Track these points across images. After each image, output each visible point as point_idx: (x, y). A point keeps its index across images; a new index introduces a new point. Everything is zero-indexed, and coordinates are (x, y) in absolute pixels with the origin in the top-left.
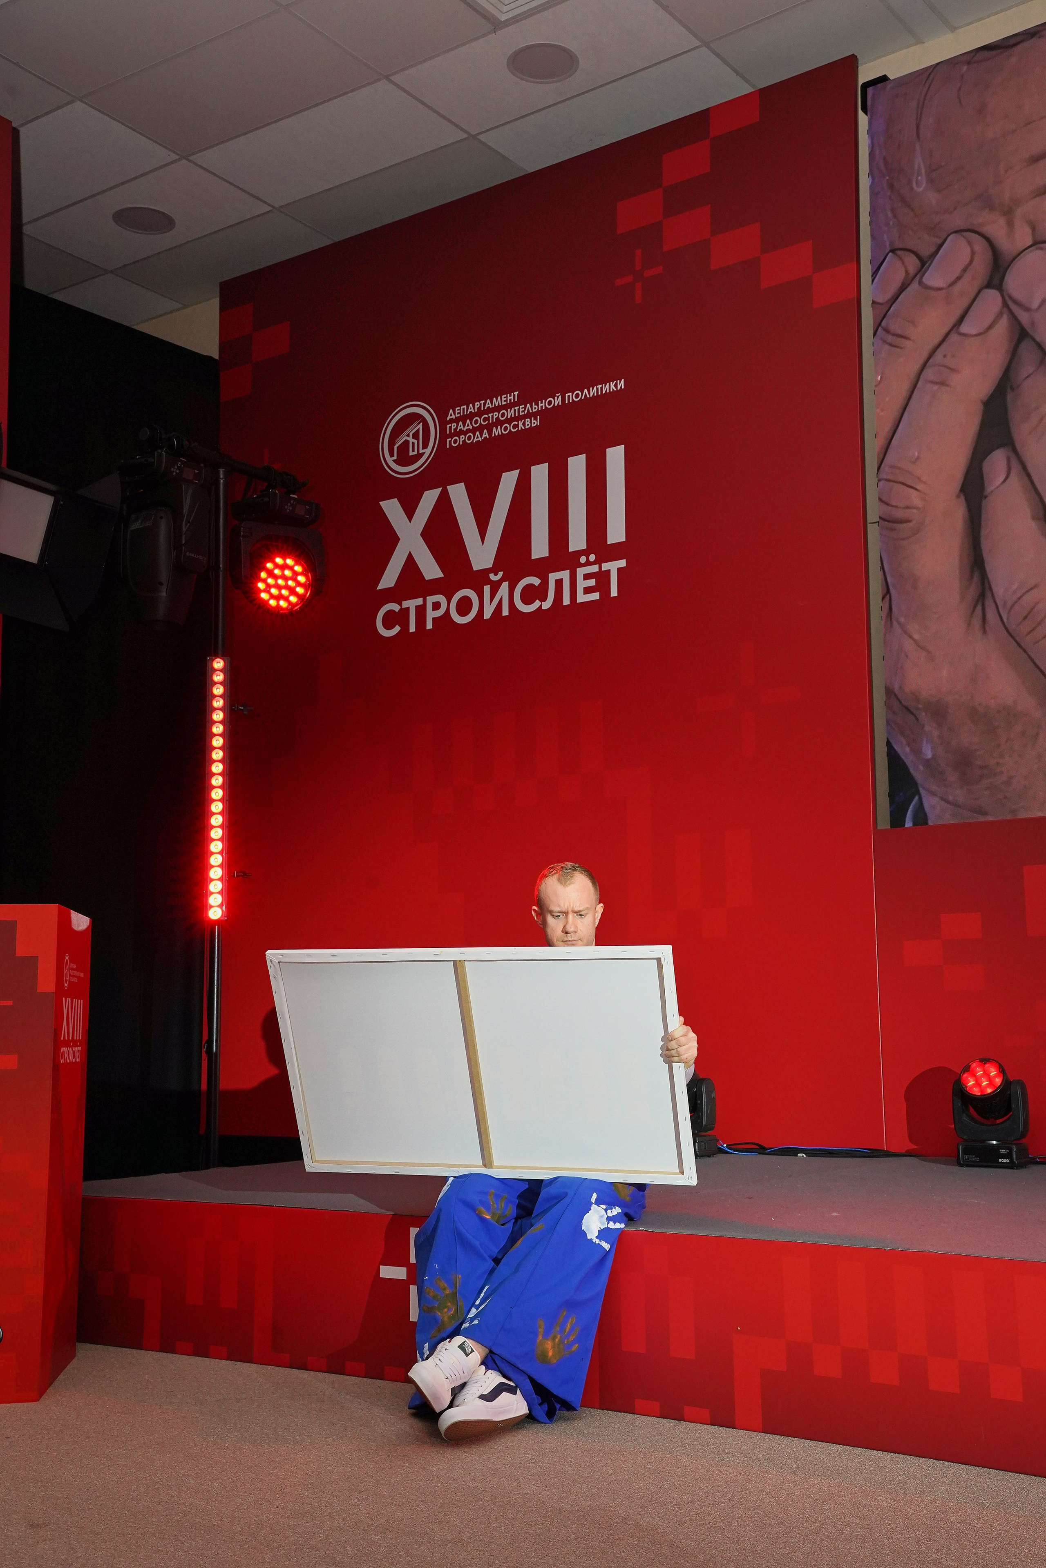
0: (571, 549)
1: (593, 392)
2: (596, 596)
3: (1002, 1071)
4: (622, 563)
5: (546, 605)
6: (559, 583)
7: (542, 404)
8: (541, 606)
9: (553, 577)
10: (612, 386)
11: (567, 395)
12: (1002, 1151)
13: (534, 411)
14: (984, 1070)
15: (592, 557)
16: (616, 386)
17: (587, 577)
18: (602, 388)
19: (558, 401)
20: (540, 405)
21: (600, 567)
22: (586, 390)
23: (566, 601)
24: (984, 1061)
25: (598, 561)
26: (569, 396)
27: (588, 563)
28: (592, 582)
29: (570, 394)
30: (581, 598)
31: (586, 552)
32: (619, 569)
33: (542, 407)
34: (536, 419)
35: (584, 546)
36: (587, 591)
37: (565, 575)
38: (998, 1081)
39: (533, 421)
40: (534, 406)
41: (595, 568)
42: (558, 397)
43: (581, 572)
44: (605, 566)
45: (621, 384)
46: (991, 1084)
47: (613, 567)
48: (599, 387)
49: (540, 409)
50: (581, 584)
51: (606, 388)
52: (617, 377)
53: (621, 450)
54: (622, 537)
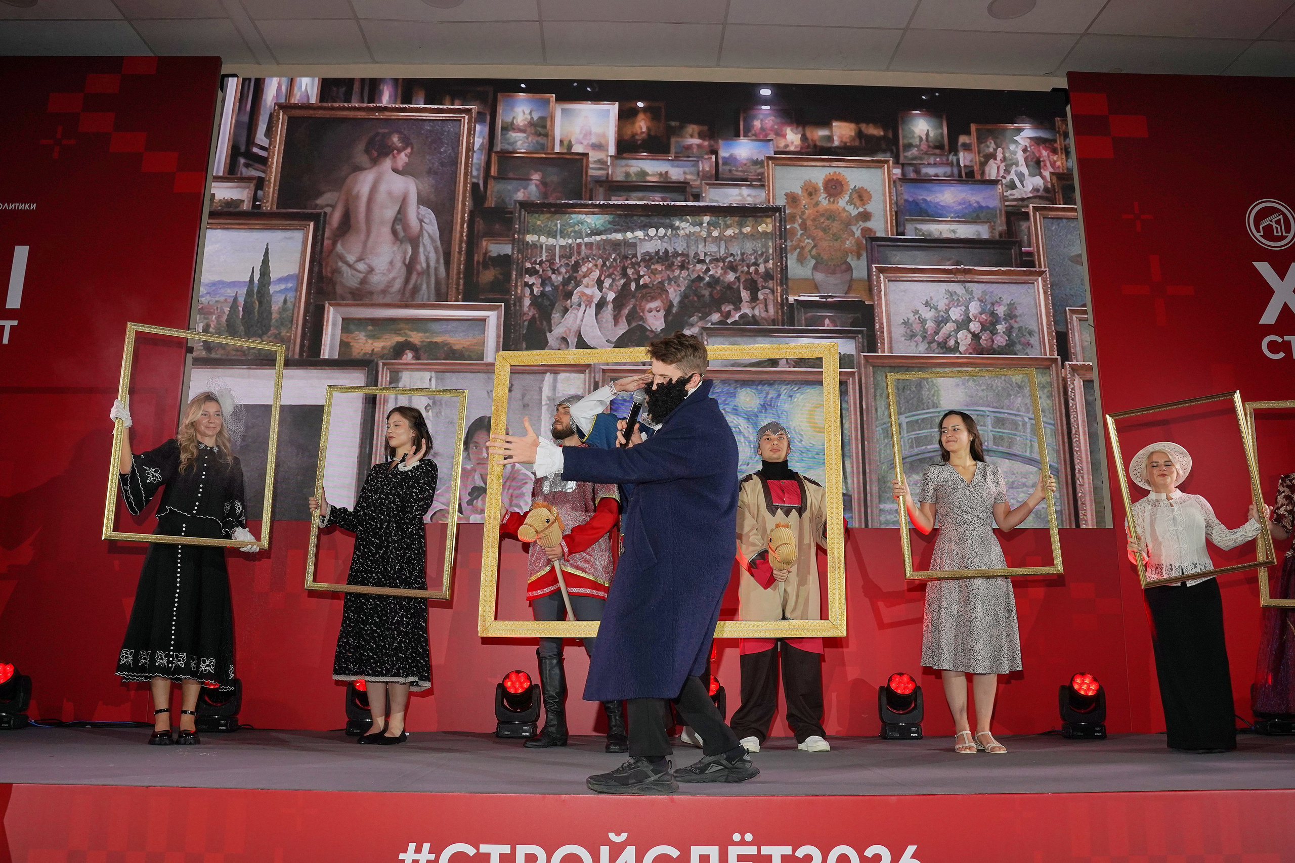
1: (12, 206)
4: (15, 323)
10: (27, 206)
12: (222, 722)
16: (30, 207)
18: (19, 206)
22: (6, 205)
32: (11, 326)
45: (33, 206)
47: (8, 324)
48: (17, 204)
51: (22, 207)
52: (31, 201)
53: (26, 248)
54: (17, 305)
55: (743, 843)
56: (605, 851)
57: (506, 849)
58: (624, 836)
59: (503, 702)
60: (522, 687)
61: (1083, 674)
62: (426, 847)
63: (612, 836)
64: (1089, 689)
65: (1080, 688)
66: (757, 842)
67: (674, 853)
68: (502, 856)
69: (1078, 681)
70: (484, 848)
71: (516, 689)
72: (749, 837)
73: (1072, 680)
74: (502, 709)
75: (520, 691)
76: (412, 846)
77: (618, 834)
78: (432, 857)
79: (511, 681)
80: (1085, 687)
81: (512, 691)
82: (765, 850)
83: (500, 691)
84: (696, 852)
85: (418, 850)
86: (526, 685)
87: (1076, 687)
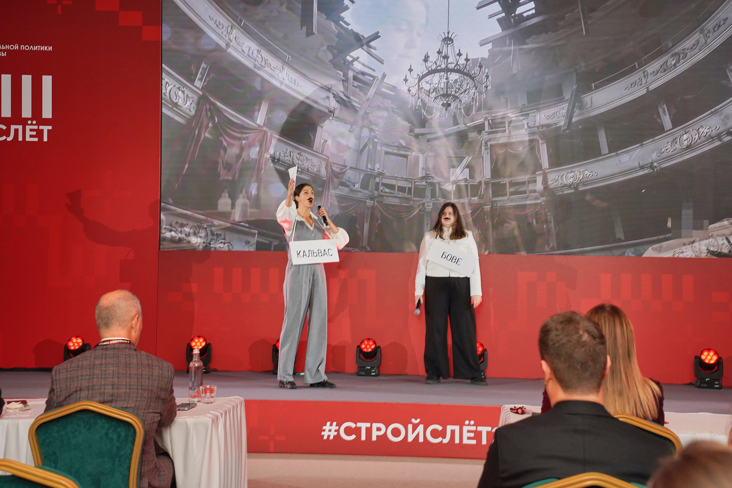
0: (24, 116)
1: (36, 48)
2: (36, 139)
3: (205, 340)
4: (50, 128)
5: (10, 139)
6: (16, 131)
7: (8, 47)
8: (6, 139)
9: (13, 127)
10: (46, 48)
11: (21, 46)
13: (3, 49)
14: (199, 340)
15: (34, 122)
16: (48, 48)
17: (31, 130)
18: (40, 48)
19: (16, 47)
20: (6, 47)
21: (38, 127)
22: (31, 47)
23: (20, 139)
24: (199, 337)
25: (38, 124)
26: (22, 47)
27: (32, 124)
28: (34, 133)
29: (23, 46)
30: (28, 139)
31: (32, 119)
32: (48, 130)
33: (7, 48)
34: (4, 53)
35: (30, 116)
36: (31, 136)
37: (20, 127)
38: (204, 344)
39: (2, 54)
40: (3, 47)
41: (36, 127)
42: (16, 46)
43: (28, 128)
44: (41, 127)
45: (50, 48)
46: (201, 345)
47: (46, 128)
48: (39, 47)
49: (6, 49)
50: (28, 133)
51: (42, 48)
52: (48, 45)
53: (50, 78)
54: (50, 116)
55: (469, 425)
56: (410, 426)
57: (368, 425)
58: (418, 420)
59: (360, 356)
60: (371, 348)
61: (709, 350)
62: (335, 423)
63: (413, 420)
64: (711, 359)
65: (706, 358)
66: (476, 425)
67: (440, 428)
68: (367, 429)
69: (706, 353)
70: (359, 425)
71: (367, 349)
72: (472, 422)
73: (702, 353)
74: (360, 360)
75: (370, 350)
76: (329, 423)
77: (416, 419)
78: (337, 428)
79: (365, 344)
80: (709, 358)
81: (365, 350)
82: (480, 428)
83: (358, 349)
84: (449, 428)
85: (331, 425)
86: (373, 347)
87: (703, 357)
